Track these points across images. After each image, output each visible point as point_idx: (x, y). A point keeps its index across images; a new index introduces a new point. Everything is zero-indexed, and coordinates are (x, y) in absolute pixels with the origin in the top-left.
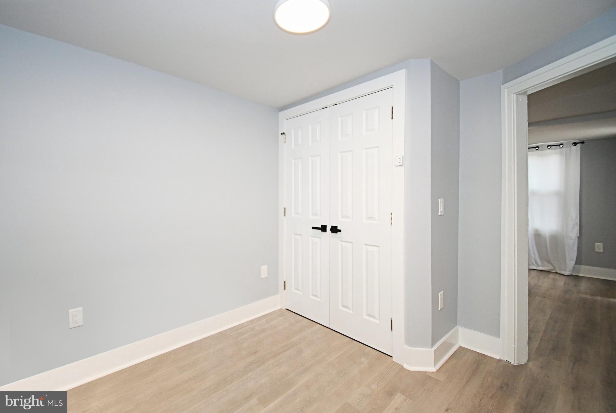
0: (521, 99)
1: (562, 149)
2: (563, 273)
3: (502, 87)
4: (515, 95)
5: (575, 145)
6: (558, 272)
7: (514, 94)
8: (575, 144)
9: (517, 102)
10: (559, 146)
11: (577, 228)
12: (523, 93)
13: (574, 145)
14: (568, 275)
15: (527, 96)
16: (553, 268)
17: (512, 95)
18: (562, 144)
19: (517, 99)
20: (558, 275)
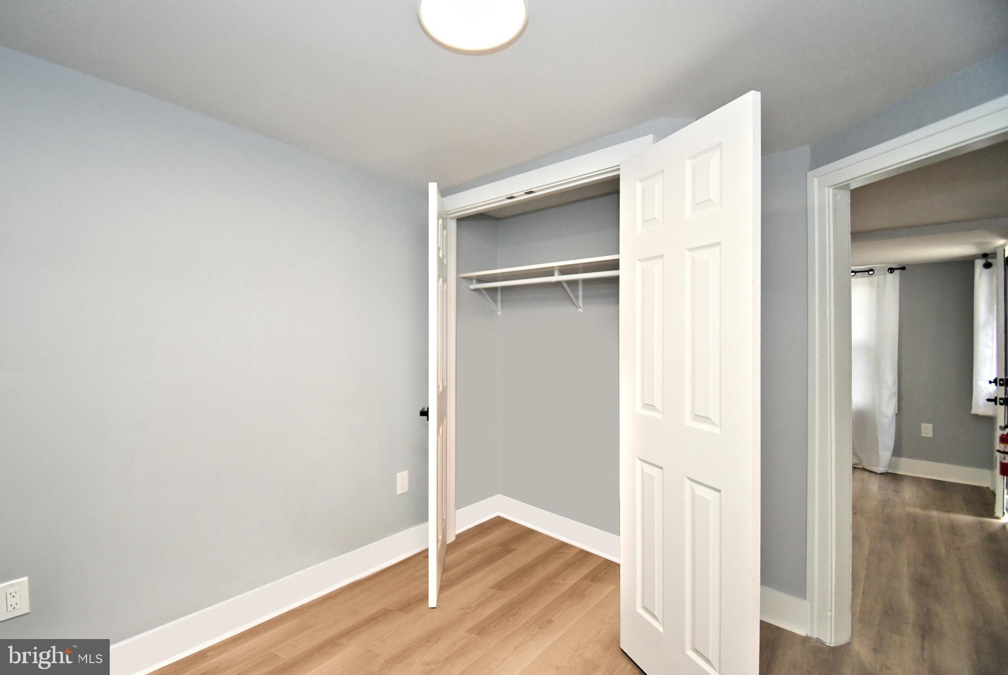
0: (840, 197)
1: (871, 278)
2: (874, 469)
3: (808, 174)
4: (831, 189)
5: (891, 272)
6: (866, 467)
7: (829, 187)
8: (891, 270)
9: (835, 201)
10: (867, 273)
11: (894, 401)
12: (844, 186)
13: (889, 271)
14: (881, 474)
15: (849, 192)
16: (859, 462)
17: (827, 188)
18: (871, 270)
19: (835, 195)
20: (867, 474)
